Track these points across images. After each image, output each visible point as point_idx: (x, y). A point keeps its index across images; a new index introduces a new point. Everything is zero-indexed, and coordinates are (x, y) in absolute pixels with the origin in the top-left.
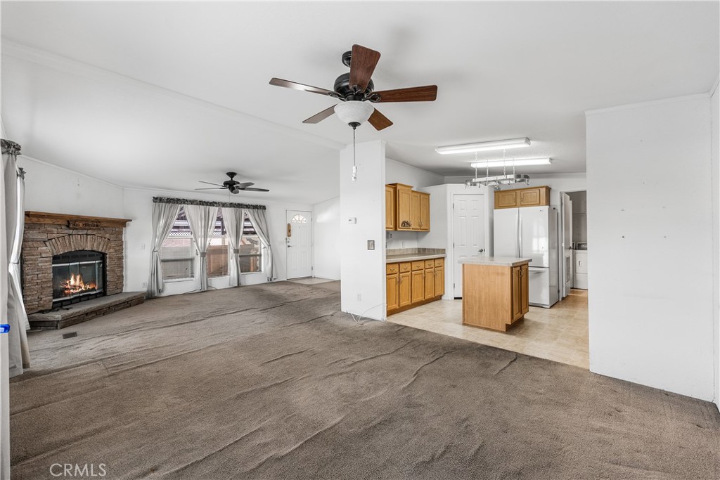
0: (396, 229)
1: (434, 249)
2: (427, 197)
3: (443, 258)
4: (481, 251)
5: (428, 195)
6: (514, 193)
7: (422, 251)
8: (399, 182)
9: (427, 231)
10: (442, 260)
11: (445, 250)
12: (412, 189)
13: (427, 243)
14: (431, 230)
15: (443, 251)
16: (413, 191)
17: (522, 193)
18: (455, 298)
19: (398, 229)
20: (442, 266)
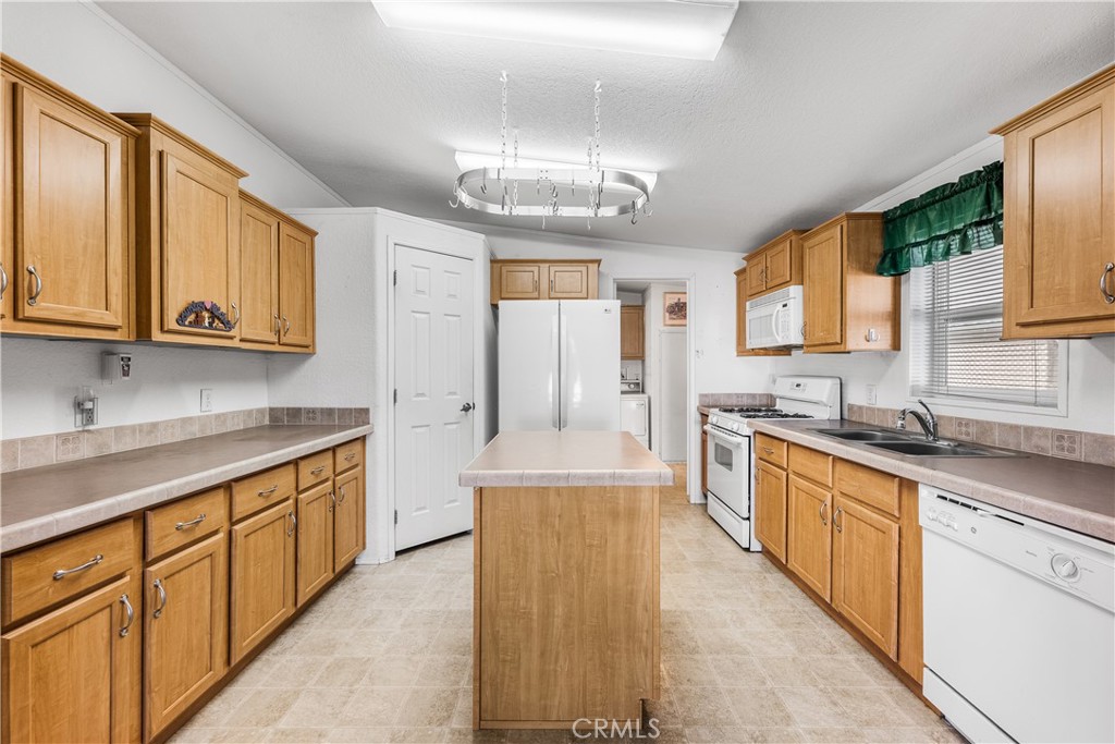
0: (142, 332)
1: (329, 412)
2: (306, 238)
3: (363, 439)
4: (467, 408)
5: (312, 234)
6: (535, 269)
7: (285, 422)
8: (157, 114)
9: (305, 351)
10: (357, 447)
11: (366, 411)
12: (243, 184)
13: (303, 389)
14: (318, 349)
15: (362, 416)
16: (243, 195)
17: (553, 269)
18: (398, 553)
19: (157, 336)
20: (359, 465)
